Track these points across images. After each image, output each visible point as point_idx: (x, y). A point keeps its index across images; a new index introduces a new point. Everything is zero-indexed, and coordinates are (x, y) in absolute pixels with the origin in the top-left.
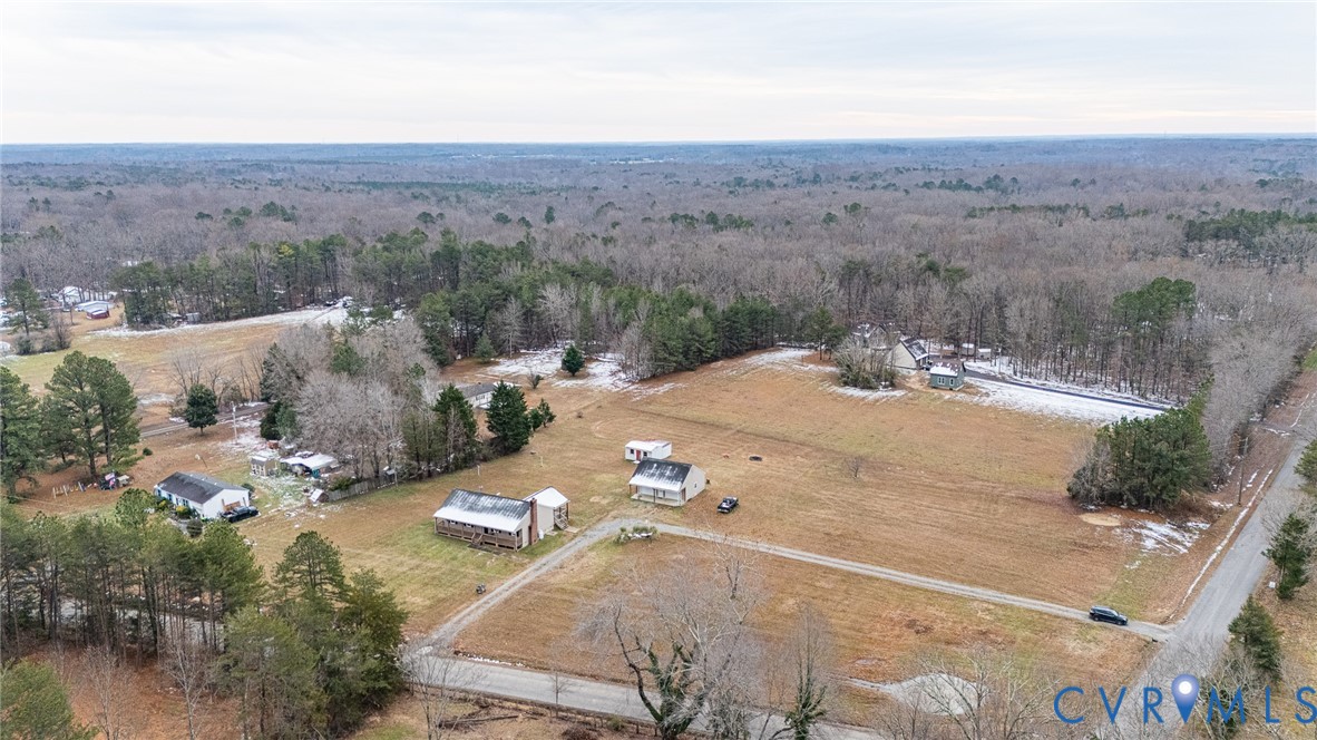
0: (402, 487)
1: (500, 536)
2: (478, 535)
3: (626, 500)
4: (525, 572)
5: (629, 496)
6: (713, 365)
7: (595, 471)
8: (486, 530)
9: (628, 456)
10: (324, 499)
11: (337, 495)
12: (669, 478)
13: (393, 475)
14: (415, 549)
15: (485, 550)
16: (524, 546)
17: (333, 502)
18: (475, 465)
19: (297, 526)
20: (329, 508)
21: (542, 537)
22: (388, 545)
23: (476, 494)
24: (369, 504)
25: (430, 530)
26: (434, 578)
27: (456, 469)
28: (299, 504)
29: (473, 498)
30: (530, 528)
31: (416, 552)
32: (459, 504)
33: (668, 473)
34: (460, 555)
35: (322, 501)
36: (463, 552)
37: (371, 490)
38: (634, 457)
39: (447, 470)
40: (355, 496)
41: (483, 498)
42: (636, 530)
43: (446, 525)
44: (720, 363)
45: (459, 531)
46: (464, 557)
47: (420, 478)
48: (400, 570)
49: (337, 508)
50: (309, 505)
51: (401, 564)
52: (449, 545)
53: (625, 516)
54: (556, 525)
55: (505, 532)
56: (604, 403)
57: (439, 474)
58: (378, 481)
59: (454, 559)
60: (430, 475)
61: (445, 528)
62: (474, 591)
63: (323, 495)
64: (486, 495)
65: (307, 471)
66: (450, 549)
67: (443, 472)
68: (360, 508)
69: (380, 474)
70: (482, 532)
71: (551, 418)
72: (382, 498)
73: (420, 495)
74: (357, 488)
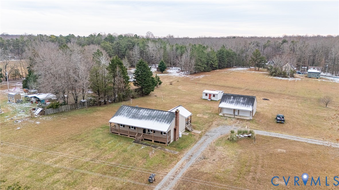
0: (90, 108)
1: (155, 135)
2: (139, 134)
3: (217, 116)
4: (180, 162)
5: (218, 114)
6: (216, 70)
7: (190, 103)
8: (144, 130)
9: (204, 97)
10: (42, 113)
11: (51, 111)
12: (243, 104)
13: (85, 102)
14: (96, 144)
15: (146, 144)
16: (171, 142)
17: (48, 115)
18: (129, 100)
19: (19, 128)
20: (44, 118)
21: (181, 136)
22: (77, 140)
23: (136, 108)
24: (70, 116)
25: (106, 131)
26: (111, 168)
27: (119, 101)
28: (27, 116)
29: (134, 111)
30: (175, 130)
31: (97, 146)
32: (126, 114)
33: (242, 101)
34: (129, 148)
35: (41, 115)
36: (131, 146)
37: (72, 109)
38: (207, 97)
39: (114, 101)
40: (62, 112)
41: (141, 111)
42: (239, 132)
43: (117, 127)
44: (218, 70)
45: (127, 132)
46: (132, 150)
47: (100, 104)
48: (84, 160)
49: (49, 118)
50: (32, 117)
51: (85, 155)
52: (120, 141)
53: (223, 124)
54: (186, 129)
55: (158, 132)
56: (179, 80)
57: (110, 103)
58: (77, 105)
59: (125, 151)
60: (105, 103)
61: (116, 130)
62: (146, 179)
63: (41, 111)
64: (143, 108)
65: (38, 100)
66: (121, 144)
67: (112, 103)
68: (64, 119)
69: (78, 102)
70: (141, 132)
71: (160, 83)
72: (78, 114)
73: (100, 113)
74: (63, 108)
